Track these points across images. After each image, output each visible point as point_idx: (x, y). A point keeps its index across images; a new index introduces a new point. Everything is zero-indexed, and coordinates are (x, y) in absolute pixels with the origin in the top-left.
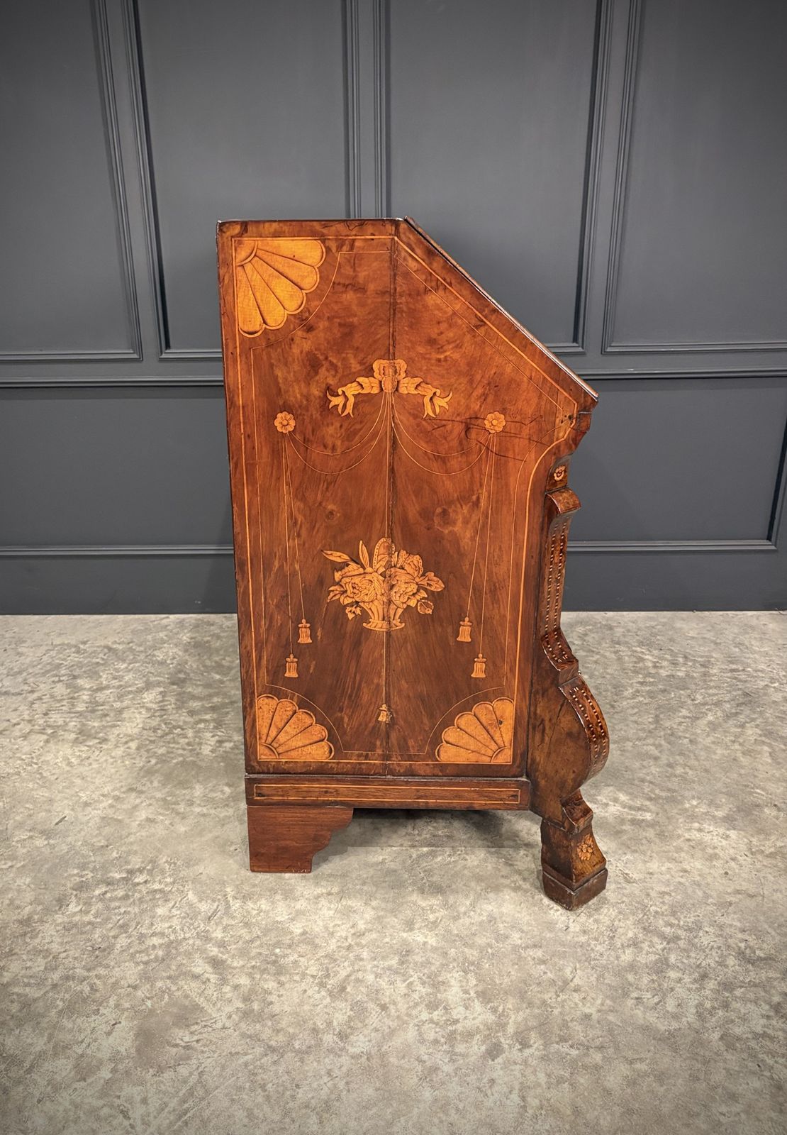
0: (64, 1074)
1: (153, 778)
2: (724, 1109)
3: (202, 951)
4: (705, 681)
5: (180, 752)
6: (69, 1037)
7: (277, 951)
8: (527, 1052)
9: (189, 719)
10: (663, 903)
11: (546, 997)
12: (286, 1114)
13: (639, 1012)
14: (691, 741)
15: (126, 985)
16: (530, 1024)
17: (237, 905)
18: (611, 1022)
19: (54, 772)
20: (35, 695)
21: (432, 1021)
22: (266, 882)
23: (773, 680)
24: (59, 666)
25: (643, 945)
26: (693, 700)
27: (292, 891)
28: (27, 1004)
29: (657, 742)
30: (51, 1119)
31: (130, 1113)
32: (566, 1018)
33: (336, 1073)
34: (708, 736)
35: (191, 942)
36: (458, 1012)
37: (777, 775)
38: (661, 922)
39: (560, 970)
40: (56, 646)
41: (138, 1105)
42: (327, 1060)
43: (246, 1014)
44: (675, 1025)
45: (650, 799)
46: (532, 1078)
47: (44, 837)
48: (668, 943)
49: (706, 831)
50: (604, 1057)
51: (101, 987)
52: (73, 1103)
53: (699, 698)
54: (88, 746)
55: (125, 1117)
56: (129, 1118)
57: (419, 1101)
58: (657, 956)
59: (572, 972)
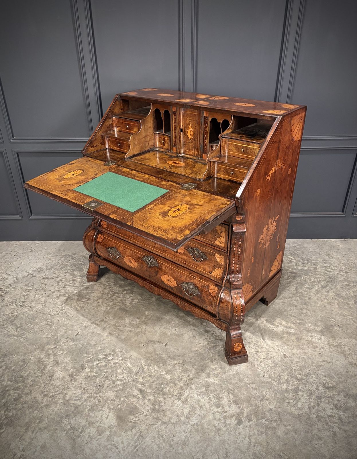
0: (93, 433)
1: (109, 316)
2: (317, 443)
3: (136, 387)
4: (315, 271)
5: (118, 304)
6: (93, 419)
7: (162, 386)
8: (251, 423)
9: (120, 289)
10: (297, 366)
11: (257, 402)
12: (171, 446)
13: (288, 408)
14: (309, 298)
15: (111, 400)
16: (251, 412)
17: (146, 368)
18: (279, 412)
19: (71, 313)
20: (59, 279)
21: (218, 412)
22: (156, 359)
23: (340, 271)
24: (66, 265)
25: (290, 382)
26: (310, 280)
27: (165, 362)
28: (77, 407)
29: (296, 299)
30: (91, 450)
31: (118, 447)
32: (264, 410)
33: (187, 431)
34: (315, 296)
35: (131, 383)
36: (227, 408)
37: (340, 313)
38: (297, 373)
39: (261, 392)
40: (64, 256)
41: (120, 444)
42: (183, 426)
43: (154, 410)
44: (301, 412)
45: (294, 324)
46: (252, 432)
47: (72, 341)
48: (299, 381)
49: (313, 336)
50: (277, 424)
51: (102, 401)
52: (98, 444)
53: (313, 279)
54: (83, 302)
55: (116, 448)
56: (118, 449)
57: (215, 441)
58: (295, 386)
59: (265, 393)
